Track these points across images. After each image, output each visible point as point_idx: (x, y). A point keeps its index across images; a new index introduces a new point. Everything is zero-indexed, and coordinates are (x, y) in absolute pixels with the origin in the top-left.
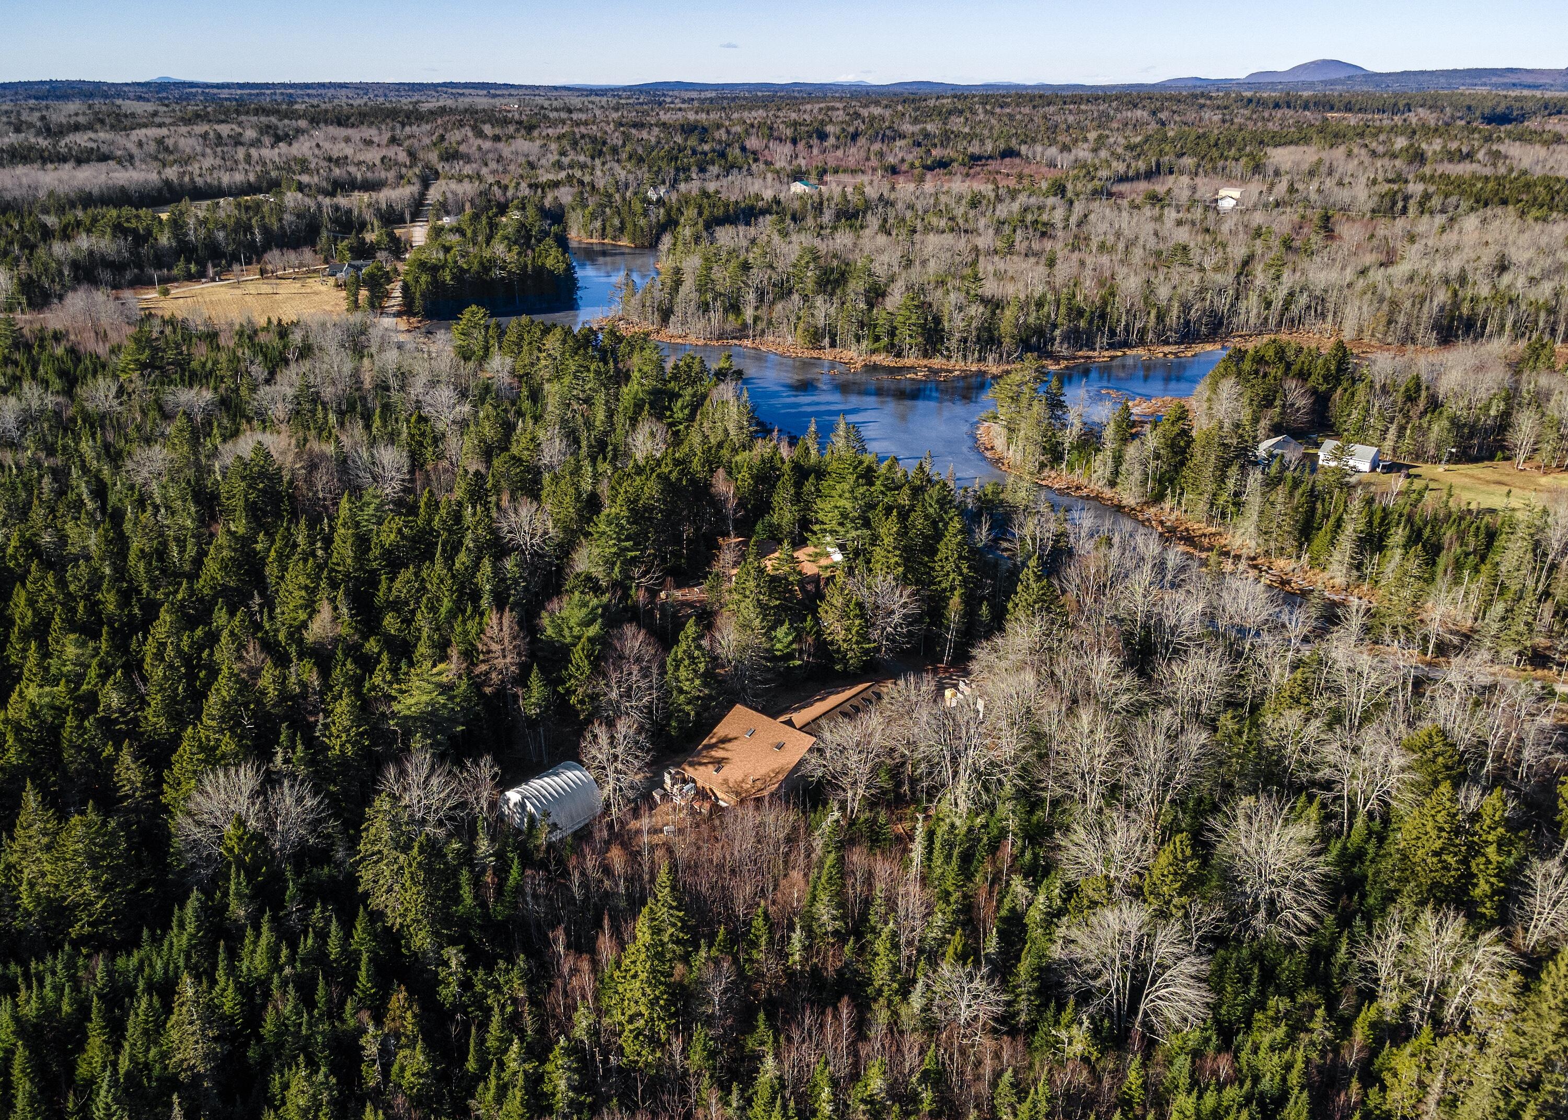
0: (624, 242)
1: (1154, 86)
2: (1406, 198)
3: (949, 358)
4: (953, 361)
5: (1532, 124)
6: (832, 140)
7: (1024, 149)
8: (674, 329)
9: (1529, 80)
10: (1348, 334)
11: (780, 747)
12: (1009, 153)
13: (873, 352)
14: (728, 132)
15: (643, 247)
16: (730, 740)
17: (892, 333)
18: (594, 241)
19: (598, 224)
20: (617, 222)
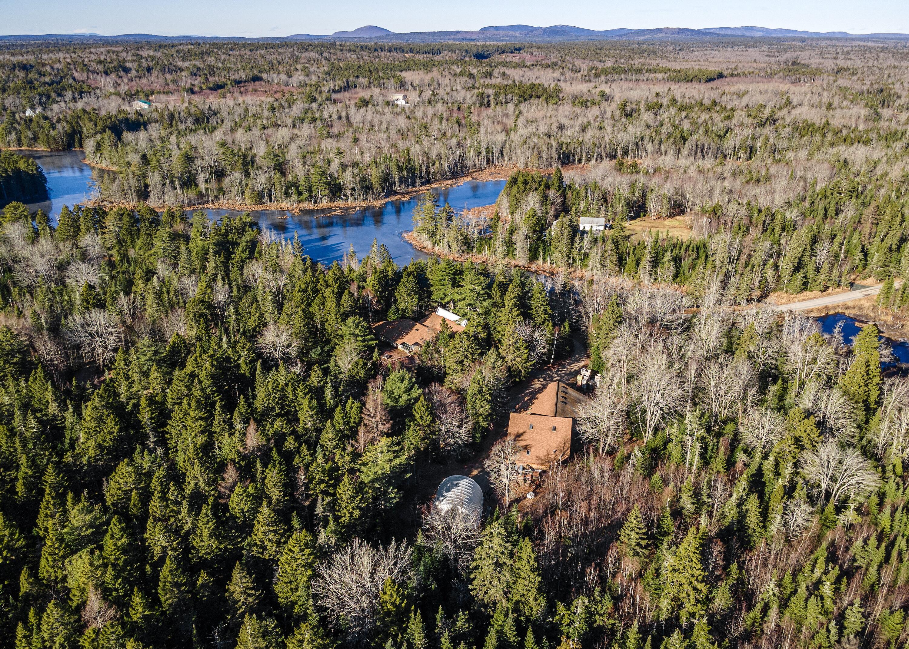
0: (40, 148)
1: (286, 38)
2: (488, 96)
3: (347, 200)
4: (349, 202)
5: (496, 57)
6: (133, 73)
7: (264, 76)
8: (153, 202)
9: (468, 37)
10: (521, 166)
11: (554, 429)
12: (256, 79)
13: (299, 202)
14: (52, 68)
15: (58, 150)
16: (522, 434)
17: (310, 190)
18: (12, 148)
19: (14, 136)
20: (29, 134)
